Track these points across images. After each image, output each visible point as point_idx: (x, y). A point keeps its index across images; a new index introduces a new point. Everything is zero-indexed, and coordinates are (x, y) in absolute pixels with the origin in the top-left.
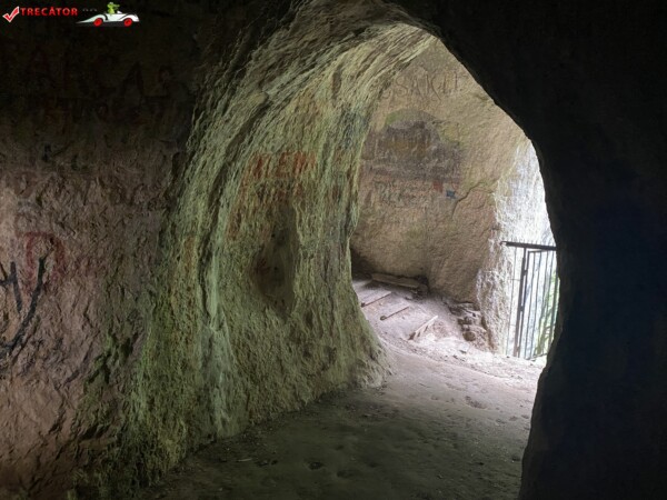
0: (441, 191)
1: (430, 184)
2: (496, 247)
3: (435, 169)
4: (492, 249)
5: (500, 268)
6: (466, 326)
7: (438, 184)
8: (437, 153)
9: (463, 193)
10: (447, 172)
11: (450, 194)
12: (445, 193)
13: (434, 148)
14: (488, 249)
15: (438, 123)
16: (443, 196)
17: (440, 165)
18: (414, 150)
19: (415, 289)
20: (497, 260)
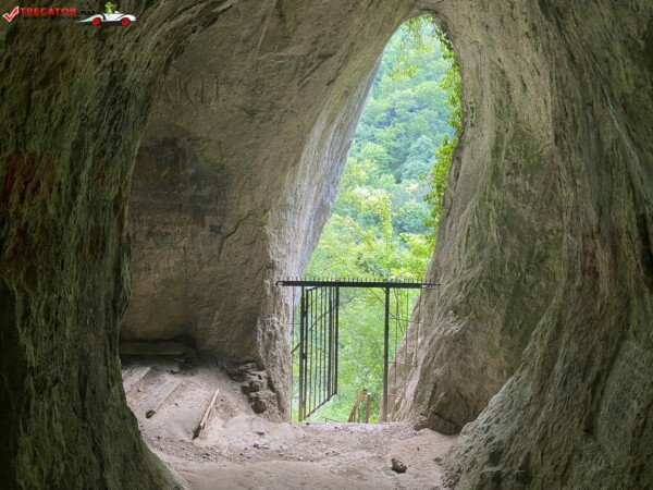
0: (203, 225)
1: (189, 217)
2: (272, 289)
3: (194, 198)
4: (269, 292)
5: (279, 313)
6: (253, 395)
7: (198, 216)
8: (195, 179)
9: (231, 228)
10: (209, 202)
11: (215, 229)
12: (207, 227)
13: (191, 171)
14: (264, 292)
15: (195, 140)
16: (206, 232)
17: (199, 193)
18: (165, 173)
19: (179, 356)
20: (275, 304)
